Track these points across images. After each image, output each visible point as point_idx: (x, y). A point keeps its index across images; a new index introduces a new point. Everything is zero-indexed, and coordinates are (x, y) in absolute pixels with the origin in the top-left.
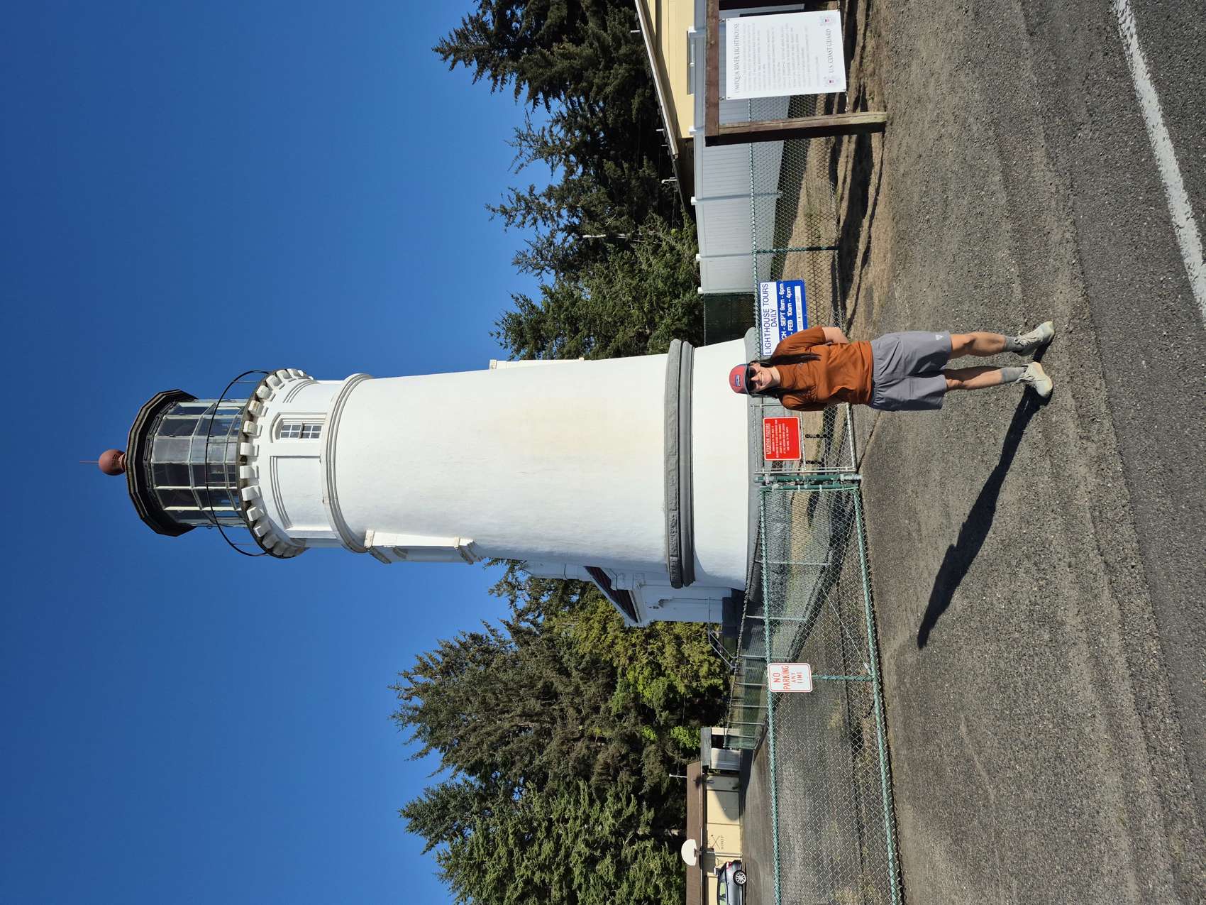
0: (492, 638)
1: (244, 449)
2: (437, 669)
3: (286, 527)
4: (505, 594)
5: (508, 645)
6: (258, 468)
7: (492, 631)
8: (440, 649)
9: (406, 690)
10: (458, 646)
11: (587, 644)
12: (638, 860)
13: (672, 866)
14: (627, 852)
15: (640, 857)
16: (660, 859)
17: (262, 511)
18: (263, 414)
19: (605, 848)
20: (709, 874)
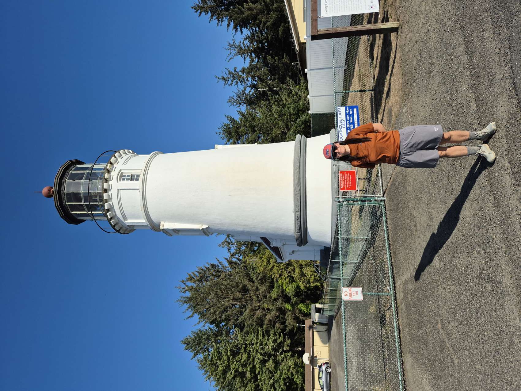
0: (220, 265)
1: (105, 186)
2: (196, 279)
3: (125, 221)
4: (226, 246)
5: (227, 269)
6: (112, 194)
7: (220, 262)
8: (198, 270)
9: (183, 289)
10: (205, 269)
11: (261, 268)
12: (284, 361)
13: (299, 363)
14: (279, 358)
15: (285, 360)
16: (294, 361)
17: (114, 213)
18: (113, 170)
19: (270, 356)
20: (315, 368)
